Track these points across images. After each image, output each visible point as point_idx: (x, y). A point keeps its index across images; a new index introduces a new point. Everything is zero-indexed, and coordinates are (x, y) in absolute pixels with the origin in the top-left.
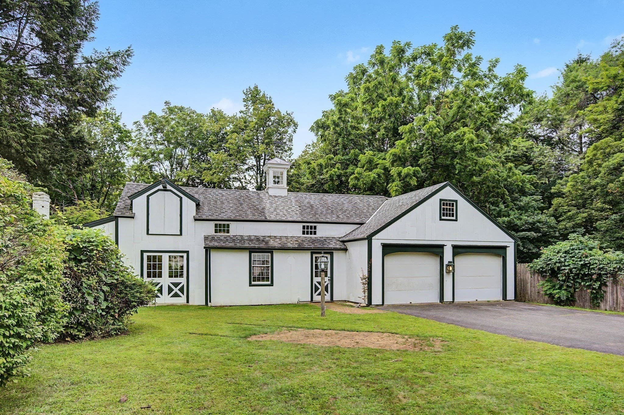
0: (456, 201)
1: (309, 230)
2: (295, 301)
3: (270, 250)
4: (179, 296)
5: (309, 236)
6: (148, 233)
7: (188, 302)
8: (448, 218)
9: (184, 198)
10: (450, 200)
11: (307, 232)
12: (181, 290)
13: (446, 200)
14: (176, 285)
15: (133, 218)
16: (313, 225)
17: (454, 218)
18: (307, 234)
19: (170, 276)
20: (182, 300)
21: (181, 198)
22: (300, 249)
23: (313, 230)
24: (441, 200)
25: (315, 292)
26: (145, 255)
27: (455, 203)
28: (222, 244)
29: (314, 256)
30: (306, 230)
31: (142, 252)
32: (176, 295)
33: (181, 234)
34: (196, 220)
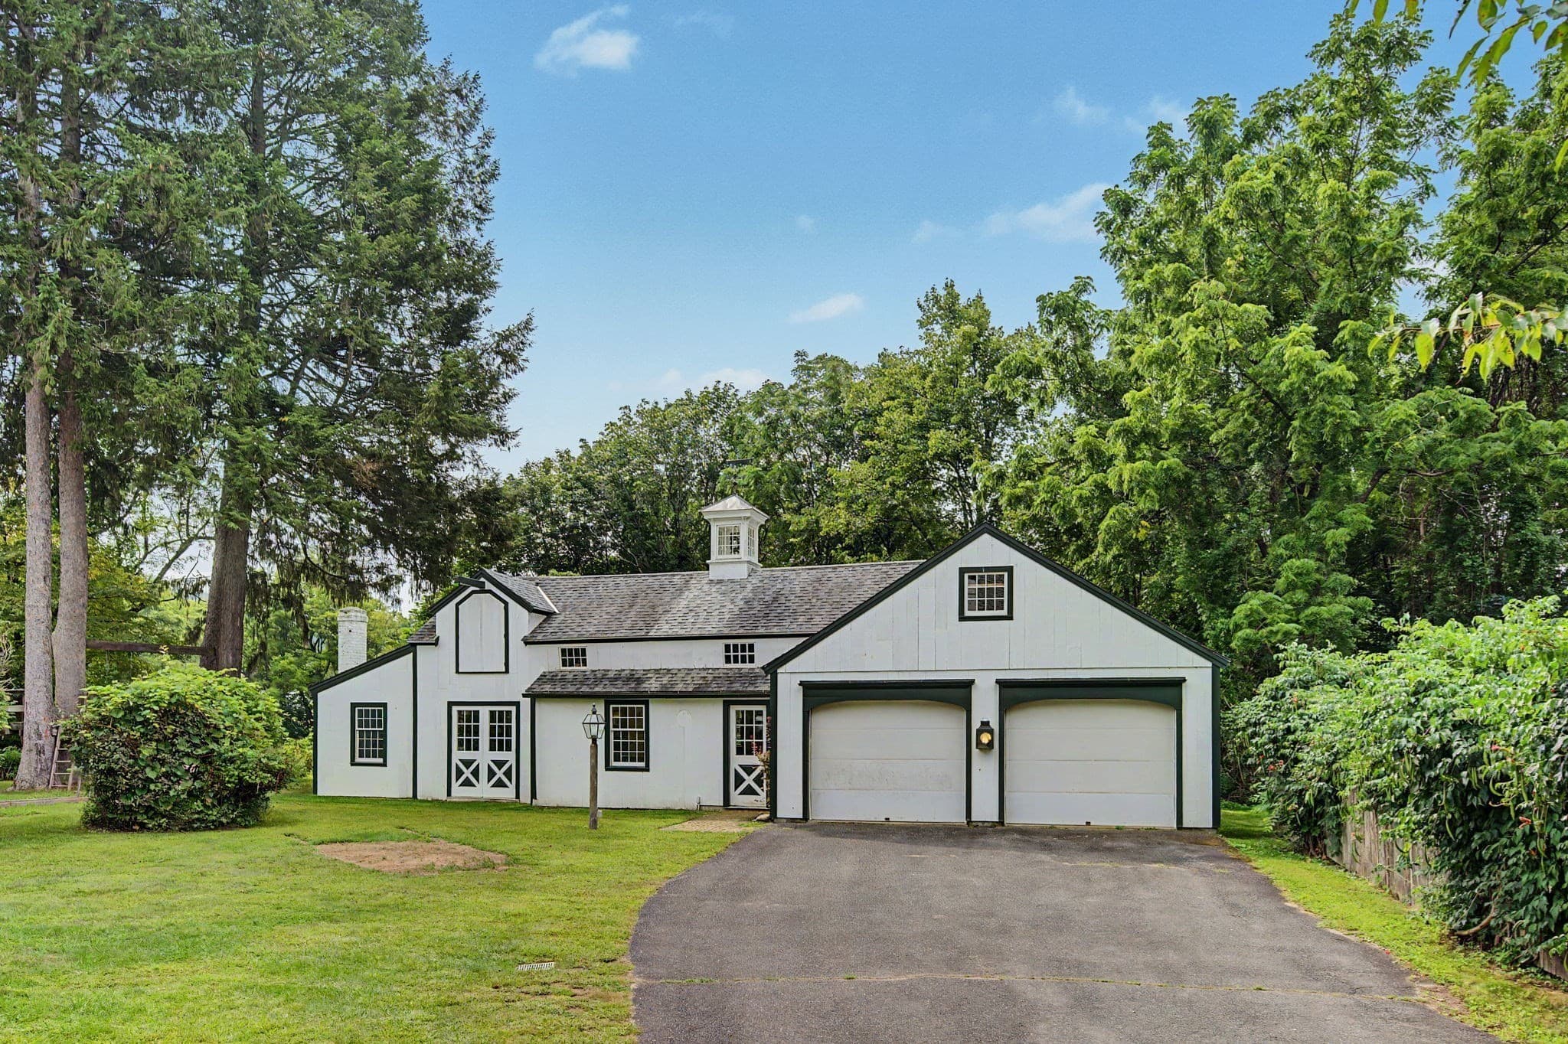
0: (1010, 570)
1: (740, 654)
2: (692, 804)
3: (644, 699)
4: (505, 786)
5: (740, 665)
6: (457, 672)
7: (518, 796)
8: (986, 613)
9: (511, 603)
10: (988, 569)
11: (736, 658)
12: (508, 774)
13: (979, 569)
14: (500, 764)
15: (436, 644)
16: (747, 642)
17: (1004, 612)
18: (736, 661)
19: (492, 748)
20: (507, 794)
21: (506, 604)
22: (698, 695)
23: (747, 653)
24: (962, 571)
25: (736, 788)
26: (455, 709)
27: (1006, 574)
28: (571, 689)
29: (733, 709)
30: (732, 654)
31: (451, 704)
32: (500, 784)
33: (507, 671)
34: (526, 643)
